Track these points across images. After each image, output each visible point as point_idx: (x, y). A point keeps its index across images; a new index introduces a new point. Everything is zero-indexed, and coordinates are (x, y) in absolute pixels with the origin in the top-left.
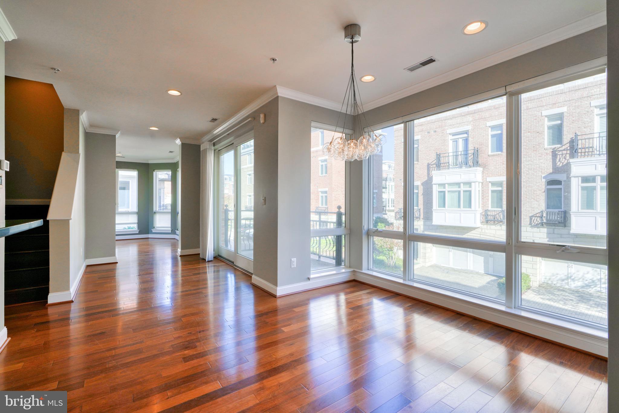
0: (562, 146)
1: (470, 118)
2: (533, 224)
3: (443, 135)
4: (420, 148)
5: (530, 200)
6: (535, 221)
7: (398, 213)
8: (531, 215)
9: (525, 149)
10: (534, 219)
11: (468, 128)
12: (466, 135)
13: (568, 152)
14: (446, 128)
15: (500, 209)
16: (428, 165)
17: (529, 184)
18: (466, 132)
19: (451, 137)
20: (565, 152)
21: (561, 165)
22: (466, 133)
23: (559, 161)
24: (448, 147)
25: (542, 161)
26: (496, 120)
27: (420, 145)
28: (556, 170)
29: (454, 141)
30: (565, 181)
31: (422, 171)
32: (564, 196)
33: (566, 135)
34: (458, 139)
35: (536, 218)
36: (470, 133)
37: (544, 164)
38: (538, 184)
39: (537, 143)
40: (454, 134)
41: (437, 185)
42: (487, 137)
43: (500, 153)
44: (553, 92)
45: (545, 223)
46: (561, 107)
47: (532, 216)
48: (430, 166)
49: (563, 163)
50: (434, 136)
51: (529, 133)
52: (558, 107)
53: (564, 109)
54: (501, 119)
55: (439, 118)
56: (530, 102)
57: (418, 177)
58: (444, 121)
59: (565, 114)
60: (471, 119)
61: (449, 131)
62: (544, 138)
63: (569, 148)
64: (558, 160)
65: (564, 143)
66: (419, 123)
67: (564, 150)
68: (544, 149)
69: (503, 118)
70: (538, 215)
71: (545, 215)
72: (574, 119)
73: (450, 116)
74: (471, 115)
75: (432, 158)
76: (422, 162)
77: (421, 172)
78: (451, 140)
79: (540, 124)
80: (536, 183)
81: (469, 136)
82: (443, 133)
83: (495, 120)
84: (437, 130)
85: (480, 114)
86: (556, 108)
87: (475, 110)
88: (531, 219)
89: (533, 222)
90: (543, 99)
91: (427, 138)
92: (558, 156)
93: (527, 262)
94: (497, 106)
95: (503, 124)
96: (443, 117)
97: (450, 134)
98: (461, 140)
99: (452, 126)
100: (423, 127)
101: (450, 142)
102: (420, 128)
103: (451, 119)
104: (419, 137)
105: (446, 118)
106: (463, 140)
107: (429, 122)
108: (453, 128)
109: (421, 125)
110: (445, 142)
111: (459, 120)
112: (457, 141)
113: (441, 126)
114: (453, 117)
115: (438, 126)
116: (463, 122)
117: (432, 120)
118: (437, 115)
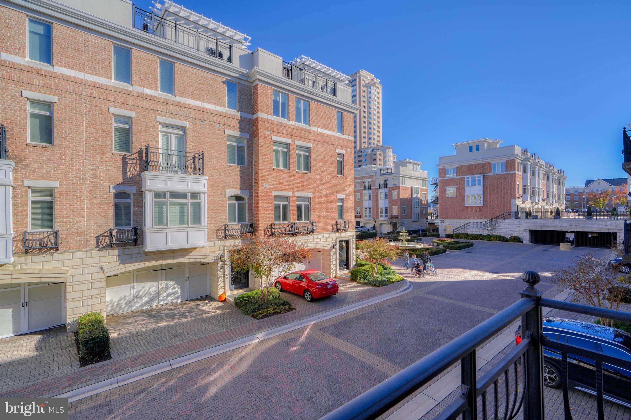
0: (132, 155)
2: (101, 246)
5: (96, 216)
6: (103, 242)
8: (96, 235)
9: (89, 148)
10: (102, 240)
13: (138, 162)
15: (50, 230)
17: (94, 195)
20: (134, 161)
21: (131, 176)
23: (130, 171)
25: (110, 168)
26: (41, 93)
28: (126, 181)
30: (134, 194)
32: (134, 211)
33: (135, 143)
35: (104, 238)
37: (112, 171)
38: (105, 196)
39: (104, 145)
43: (48, 144)
44: (122, 89)
45: (114, 244)
46: (130, 110)
47: (100, 236)
49: (133, 175)
51: (94, 129)
52: (127, 109)
53: (133, 114)
54: (50, 94)
59: (134, 120)
62: (111, 140)
63: (138, 158)
64: (128, 170)
65: (134, 152)
67: (134, 159)
68: (111, 153)
69: (54, 95)
70: (106, 234)
71: (114, 233)
72: (142, 128)
79: (107, 121)
80: (103, 194)
85: (9, 71)
86: (124, 109)
88: (97, 240)
89: (101, 243)
90: (110, 92)
92: (129, 164)
93: (93, 297)
94: (42, 73)
95: (53, 103)
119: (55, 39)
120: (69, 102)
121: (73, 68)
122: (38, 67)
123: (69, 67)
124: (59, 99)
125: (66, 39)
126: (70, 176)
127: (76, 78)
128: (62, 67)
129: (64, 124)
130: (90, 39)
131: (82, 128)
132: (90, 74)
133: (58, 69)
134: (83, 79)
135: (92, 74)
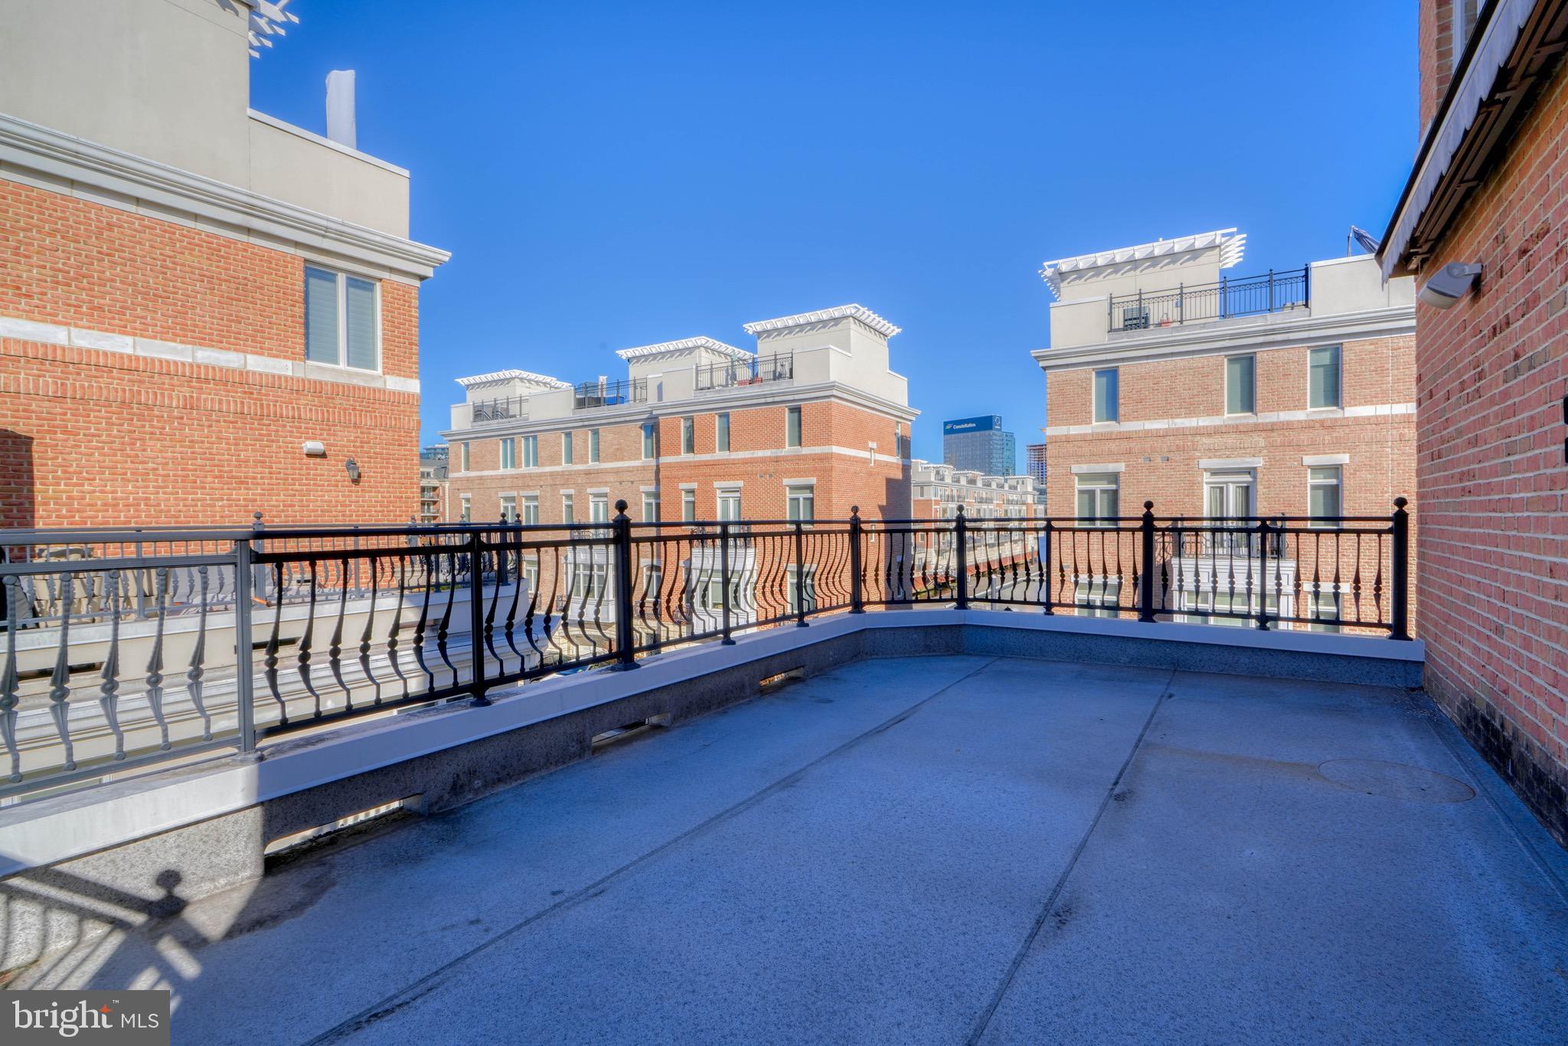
1: (1260, 440)
3: (1187, 471)
4: (1122, 494)
11: (1259, 462)
12: (1248, 478)
14: (1198, 454)
18: (1251, 471)
19: (1206, 477)
22: (1249, 473)
24: (1200, 499)
26: (1326, 453)
27: (1122, 485)
29: (1213, 487)
31: (1130, 551)
34: (1227, 483)
36: (1260, 476)
40: (1215, 472)
41: (1185, 592)
42: (1303, 489)
48: (1157, 538)
50: (1165, 471)
54: (1338, 453)
55: (1178, 429)
56: (1406, 425)
58: (1190, 438)
60: (1262, 443)
61: (1205, 463)
66: (1120, 432)
69: (1344, 453)
73: (1207, 427)
74: (1263, 434)
78: (1207, 483)
81: (1258, 480)
82: (1189, 464)
83: (1323, 454)
84: (1171, 455)
85: (1287, 434)
87: (1273, 424)
91: (1142, 472)
94: (1328, 423)
95: (1341, 465)
96: (1190, 428)
97: (1206, 470)
98: (1231, 487)
99: (1212, 452)
100: (1132, 445)
101: (1206, 489)
102: (1125, 445)
103: (1209, 435)
104: (1121, 467)
105: (1197, 432)
106: (1238, 487)
107: (1148, 434)
108: (1215, 457)
109: (1128, 437)
110: (1193, 487)
111: (1231, 440)
112: (1221, 489)
113: (1184, 448)
114: (1217, 431)
115: (1174, 448)
116: (1242, 446)
117: (1157, 430)
118: (1170, 420)
119: (1346, 367)
120: (1366, 457)
121: (1372, 403)
122: (1324, 416)
123: (1366, 403)
124: (1351, 458)
125: (1363, 359)
126: (1367, 574)
127: (1377, 417)
128: (1356, 405)
129: (1357, 495)
130: (1401, 344)
131: (1386, 495)
132: (1400, 402)
133: (1352, 411)
134: (1388, 416)
135: (1404, 402)
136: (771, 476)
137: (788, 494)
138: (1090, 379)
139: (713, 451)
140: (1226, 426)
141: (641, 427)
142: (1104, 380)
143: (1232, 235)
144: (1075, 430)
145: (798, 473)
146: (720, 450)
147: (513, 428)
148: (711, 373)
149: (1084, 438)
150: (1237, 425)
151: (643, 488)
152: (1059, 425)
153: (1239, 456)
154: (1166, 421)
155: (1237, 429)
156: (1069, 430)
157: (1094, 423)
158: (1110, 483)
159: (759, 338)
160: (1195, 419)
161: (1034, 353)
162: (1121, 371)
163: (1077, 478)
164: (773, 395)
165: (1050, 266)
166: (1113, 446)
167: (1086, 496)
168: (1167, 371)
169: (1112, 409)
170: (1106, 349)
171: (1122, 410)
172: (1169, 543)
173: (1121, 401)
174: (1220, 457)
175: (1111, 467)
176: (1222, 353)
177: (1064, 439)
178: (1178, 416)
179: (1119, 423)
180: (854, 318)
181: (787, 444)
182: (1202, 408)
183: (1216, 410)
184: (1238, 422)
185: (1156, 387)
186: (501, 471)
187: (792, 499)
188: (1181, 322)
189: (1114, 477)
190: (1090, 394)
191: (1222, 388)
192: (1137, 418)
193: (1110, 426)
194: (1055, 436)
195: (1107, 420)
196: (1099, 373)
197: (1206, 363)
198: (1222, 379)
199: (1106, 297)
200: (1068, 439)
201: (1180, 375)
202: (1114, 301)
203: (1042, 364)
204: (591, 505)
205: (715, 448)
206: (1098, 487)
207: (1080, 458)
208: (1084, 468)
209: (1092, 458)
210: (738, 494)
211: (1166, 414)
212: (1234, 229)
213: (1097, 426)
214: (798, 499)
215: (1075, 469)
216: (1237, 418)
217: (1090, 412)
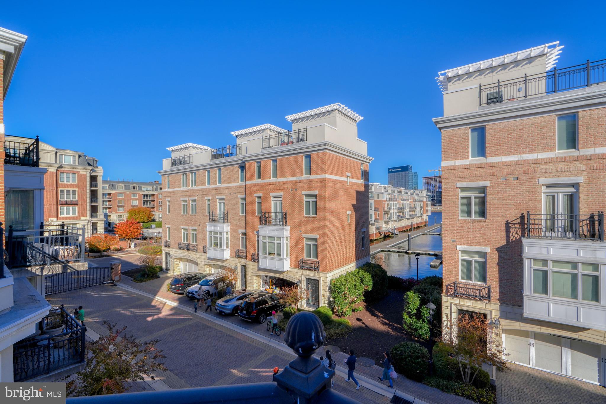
1: (582, 166)
3: (531, 185)
4: (488, 199)
7: (451, 286)
11: (581, 180)
12: (572, 190)
14: (538, 175)
16: (507, 224)
18: (575, 185)
19: (544, 189)
24: (539, 203)
27: (488, 194)
29: (548, 195)
31: (493, 232)
34: (557, 193)
36: (581, 188)
40: (549, 186)
41: (532, 260)
48: (510, 225)
50: (515, 185)
55: (524, 160)
57: (485, 240)
58: (532, 165)
60: (583, 168)
61: (542, 181)
66: (487, 163)
73: (544, 159)
74: (584, 162)
75: (513, 215)
76: (493, 219)
77: (490, 234)
78: (544, 193)
81: (580, 191)
82: (532, 181)
84: (520, 176)
91: (501, 187)
96: (533, 160)
97: (543, 185)
98: (561, 196)
99: (547, 174)
100: (494, 170)
101: (543, 196)
102: (490, 170)
103: (546, 163)
104: (487, 183)
105: (537, 162)
106: (566, 195)
107: (505, 164)
108: (550, 176)
109: (492, 166)
110: (534, 196)
111: (561, 166)
112: (553, 197)
113: (528, 171)
114: (551, 161)
115: (522, 172)
116: (568, 170)
117: (510, 161)
118: (519, 156)
136: (296, 190)
137: (305, 199)
138: (468, 133)
139: (269, 178)
140: (557, 158)
141: (239, 167)
142: (476, 134)
143: (554, 47)
144: (459, 163)
145: (309, 188)
146: (273, 178)
147: (186, 169)
148: (269, 140)
149: (465, 167)
150: (565, 157)
151: (239, 196)
152: (450, 160)
153: (566, 176)
154: (517, 156)
155: (565, 160)
156: (455, 163)
157: (470, 159)
158: (480, 193)
159: (293, 123)
160: (536, 154)
161: (434, 120)
162: (487, 127)
163: (460, 190)
164: (297, 149)
165: (442, 75)
166: (482, 171)
167: (465, 201)
168: (517, 126)
169: (481, 150)
170: (478, 115)
171: (488, 150)
172: (519, 228)
173: (487, 145)
174: (553, 177)
175: (481, 184)
176: (554, 114)
177: (452, 168)
178: (524, 153)
179: (486, 158)
180: (339, 111)
181: (304, 174)
182: (540, 147)
183: (550, 148)
184: (565, 155)
185: (509, 136)
186: (182, 188)
187: (306, 202)
188: (525, 97)
189: (483, 190)
190: (468, 142)
191: (554, 135)
192: (497, 155)
193: (481, 160)
194: (447, 167)
195: (478, 156)
196: (473, 130)
197: (543, 120)
198: (554, 129)
199: (477, 86)
200: (454, 168)
201: (525, 128)
202: (482, 88)
203: (439, 126)
204: (218, 204)
205: (270, 177)
206: (473, 195)
207: (462, 179)
208: (464, 184)
209: (470, 178)
210: (281, 199)
211: (516, 151)
212: (557, 42)
213: (472, 160)
214: (309, 202)
215: (459, 185)
216: (565, 153)
217: (468, 152)
